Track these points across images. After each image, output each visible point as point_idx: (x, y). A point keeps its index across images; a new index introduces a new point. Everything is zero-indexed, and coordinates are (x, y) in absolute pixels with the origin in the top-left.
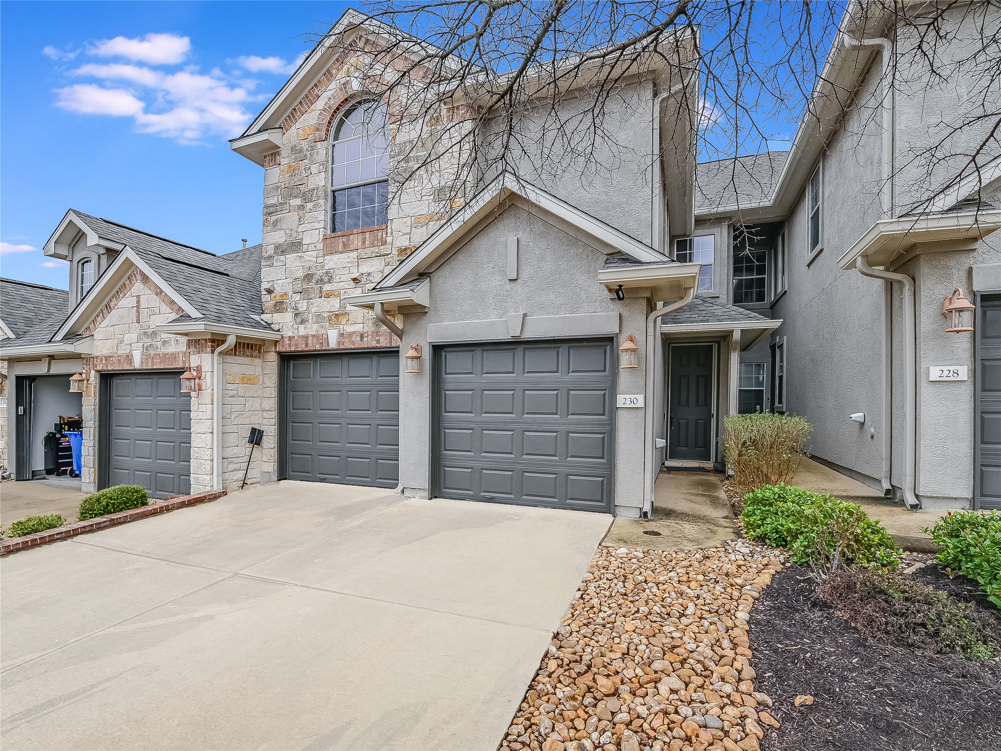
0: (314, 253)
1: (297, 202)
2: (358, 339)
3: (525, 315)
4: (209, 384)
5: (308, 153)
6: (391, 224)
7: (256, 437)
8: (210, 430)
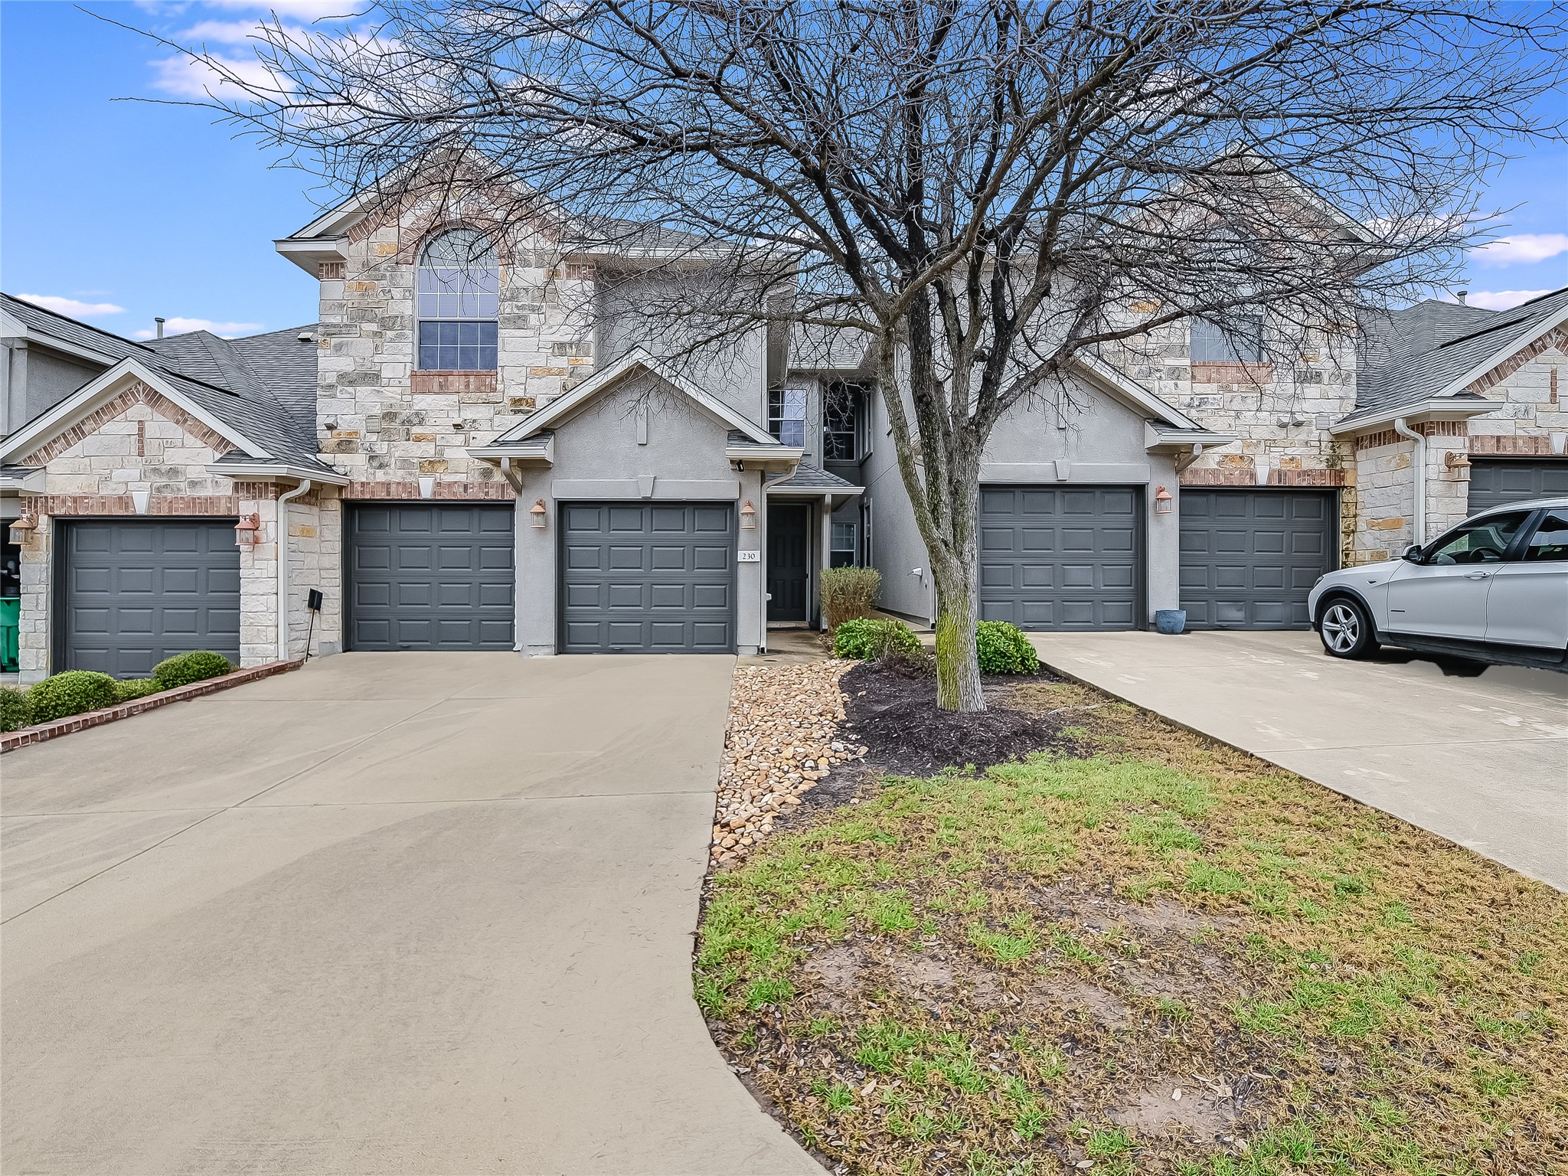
0: (399, 390)
1: (374, 327)
2: (462, 490)
3: (655, 478)
4: (272, 535)
5: (388, 274)
6: (502, 371)
7: (315, 601)
8: (274, 591)
